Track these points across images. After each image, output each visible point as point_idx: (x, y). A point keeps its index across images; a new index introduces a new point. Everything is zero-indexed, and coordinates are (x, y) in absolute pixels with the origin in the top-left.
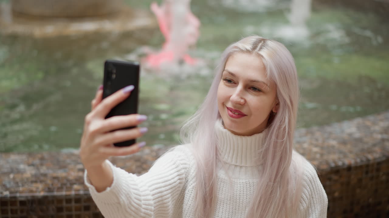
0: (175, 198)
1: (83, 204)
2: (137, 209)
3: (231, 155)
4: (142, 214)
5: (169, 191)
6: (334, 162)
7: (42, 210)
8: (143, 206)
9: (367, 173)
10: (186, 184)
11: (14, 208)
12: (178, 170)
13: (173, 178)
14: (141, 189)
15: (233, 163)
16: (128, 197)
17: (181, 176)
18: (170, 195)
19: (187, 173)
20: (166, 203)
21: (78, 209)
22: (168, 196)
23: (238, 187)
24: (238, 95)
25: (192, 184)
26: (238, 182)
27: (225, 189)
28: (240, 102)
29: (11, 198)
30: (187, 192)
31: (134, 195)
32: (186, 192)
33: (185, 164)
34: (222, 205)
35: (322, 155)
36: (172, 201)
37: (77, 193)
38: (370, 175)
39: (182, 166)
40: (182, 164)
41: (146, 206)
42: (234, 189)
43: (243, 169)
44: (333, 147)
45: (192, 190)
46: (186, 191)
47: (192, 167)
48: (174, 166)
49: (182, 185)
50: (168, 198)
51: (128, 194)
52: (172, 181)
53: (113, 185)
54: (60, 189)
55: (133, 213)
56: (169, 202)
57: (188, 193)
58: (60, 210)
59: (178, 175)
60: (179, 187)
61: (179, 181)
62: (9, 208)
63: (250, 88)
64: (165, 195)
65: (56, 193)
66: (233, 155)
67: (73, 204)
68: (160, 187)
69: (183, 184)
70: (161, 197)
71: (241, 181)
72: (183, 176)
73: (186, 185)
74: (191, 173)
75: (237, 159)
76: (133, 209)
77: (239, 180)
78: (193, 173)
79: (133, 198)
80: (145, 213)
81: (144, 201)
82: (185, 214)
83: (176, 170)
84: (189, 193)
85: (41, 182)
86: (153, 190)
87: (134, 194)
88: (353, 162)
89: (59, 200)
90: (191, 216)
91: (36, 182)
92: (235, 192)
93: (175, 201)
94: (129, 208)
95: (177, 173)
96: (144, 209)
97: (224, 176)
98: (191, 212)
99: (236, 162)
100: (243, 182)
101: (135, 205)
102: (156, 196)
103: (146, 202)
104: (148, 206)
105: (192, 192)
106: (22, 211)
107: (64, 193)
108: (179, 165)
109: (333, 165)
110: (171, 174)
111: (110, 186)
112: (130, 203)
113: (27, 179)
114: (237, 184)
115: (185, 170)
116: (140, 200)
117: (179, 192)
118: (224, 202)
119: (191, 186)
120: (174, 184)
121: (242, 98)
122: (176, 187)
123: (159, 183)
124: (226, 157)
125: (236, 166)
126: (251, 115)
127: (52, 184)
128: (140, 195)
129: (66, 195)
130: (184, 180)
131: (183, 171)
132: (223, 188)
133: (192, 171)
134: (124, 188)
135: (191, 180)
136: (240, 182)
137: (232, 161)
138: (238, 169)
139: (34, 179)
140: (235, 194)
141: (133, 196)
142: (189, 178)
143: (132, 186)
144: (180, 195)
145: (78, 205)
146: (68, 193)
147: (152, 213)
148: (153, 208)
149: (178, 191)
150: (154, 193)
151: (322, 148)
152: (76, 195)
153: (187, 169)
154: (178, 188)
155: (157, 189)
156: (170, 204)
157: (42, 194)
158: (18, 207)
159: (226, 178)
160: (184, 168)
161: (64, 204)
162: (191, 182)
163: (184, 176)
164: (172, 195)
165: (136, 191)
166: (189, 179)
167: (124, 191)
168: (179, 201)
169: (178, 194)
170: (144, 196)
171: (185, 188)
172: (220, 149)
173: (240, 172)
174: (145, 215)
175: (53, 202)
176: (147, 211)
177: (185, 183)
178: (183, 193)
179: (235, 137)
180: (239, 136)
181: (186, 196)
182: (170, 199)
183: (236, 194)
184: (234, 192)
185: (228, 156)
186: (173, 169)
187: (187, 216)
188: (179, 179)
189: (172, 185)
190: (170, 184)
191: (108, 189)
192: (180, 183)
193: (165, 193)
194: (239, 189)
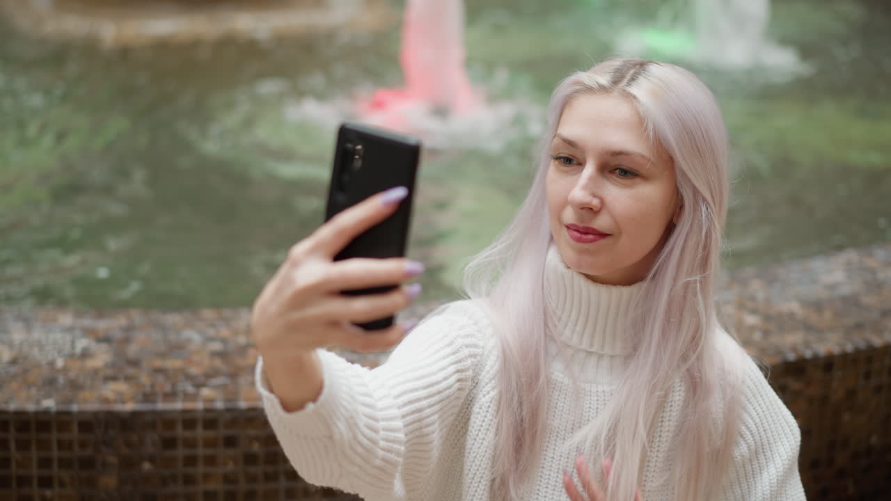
0: (446, 423)
1: (222, 432)
2: (368, 450)
3: (579, 328)
4: (378, 462)
5: (437, 408)
6: (794, 349)
7: (129, 444)
8: (382, 443)
9: (868, 376)
10: (474, 391)
11: (65, 436)
12: (456, 359)
13: (446, 379)
14: (380, 404)
15: (584, 346)
16: (352, 424)
17: (464, 374)
18: (436, 416)
19: (478, 368)
20: (427, 435)
21: (209, 444)
22: (432, 418)
23: (592, 402)
24: (585, 188)
25: (488, 393)
26: (594, 390)
27: (561, 405)
28: (589, 204)
29: (59, 413)
30: (476, 409)
31: (363, 418)
32: (474, 409)
33: (475, 346)
34: (554, 442)
35: (766, 333)
36: (441, 430)
37: (209, 406)
38: (874, 381)
39: (466, 351)
40: (467, 346)
41: (388, 444)
42: (583, 406)
43: (605, 362)
44: (791, 315)
45: (489, 407)
46: (475, 406)
47: (490, 352)
48: (448, 350)
49: (464, 394)
50: (433, 423)
51: (352, 417)
52: (444, 385)
53: (322, 398)
54: (171, 396)
55: (358, 460)
56: (433, 433)
57: (479, 413)
58: (170, 443)
59: (458, 371)
60: (457, 398)
61: (457, 385)
62: (54, 436)
63: (612, 171)
64: (428, 417)
65: (161, 406)
66: (585, 328)
67: (200, 432)
68: (418, 400)
69: (467, 391)
70: (419, 421)
71: (600, 388)
72: (468, 373)
73: (472, 395)
74: (487, 368)
75: (592, 336)
76: (360, 450)
77: (595, 385)
78: (492, 367)
79: (361, 425)
80: (383, 459)
81: (385, 433)
82: (471, 459)
83: (453, 358)
84: (481, 412)
85: (128, 379)
86: (405, 405)
87: (365, 415)
88: (836, 350)
89: (167, 421)
90: (484, 464)
91: (114, 378)
92: (586, 412)
93: (445, 430)
94: (351, 448)
95: (455, 366)
96: (383, 449)
97: (562, 376)
98: (484, 456)
99: (591, 345)
100: (604, 392)
101: (365, 441)
102: (409, 419)
103: (389, 433)
104: (391, 444)
105: (487, 411)
106: (83, 445)
107: (179, 405)
108: (461, 347)
109: (791, 357)
110: (443, 369)
111: (314, 400)
112: (355, 438)
113: (96, 372)
114: (591, 395)
115: (473, 359)
116: (376, 431)
117: (457, 410)
118: (557, 436)
119: (487, 397)
120: (447, 392)
121: (595, 196)
122: (452, 398)
123: (416, 390)
124: (567, 332)
125: (590, 353)
126: (620, 233)
127: (153, 386)
128: (376, 420)
129: (184, 411)
130: (470, 383)
131: (469, 362)
132: (557, 403)
133: (490, 363)
134: (345, 403)
135: (487, 384)
136: (597, 392)
137: (581, 343)
138: (593, 360)
139: (109, 372)
140: (585, 417)
141: (362, 421)
142: (481, 378)
143: (362, 399)
144: (458, 416)
145: (211, 434)
146: (189, 405)
147: (401, 460)
148: (403, 448)
149: (454, 407)
150: (405, 413)
151: (767, 318)
152: (207, 411)
153: (478, 358)
154: (455, 399)
155: (411, 402)
156: (436, 436)
157: (130, 407)
158: (74, 434)
159: (565, 381)
160: (471, 356)
161: (180, 432)
162: (487, 388)
163: (470, 373)
164: (440, 417)
165: (368, 411)
166: (482, 380)
167: (343, 411)
168: (454, 431)
169: (454, 415)
170: (384, 420)
171: (471, 401)
172: (555, 313)
173: (597, 366)
174: (383, 464)
175: (152, 426)
176: (388, 455)
177: (472, 390)
178: (464, 411)
179: (593, 288)
180: (605, 285)
181: (472, 419)
182: (436, 425)
183: (587, 418)
184: (584, 413)
185: (573, 331)
186: (448, 356)
187: (474, 464)
188: (459, 380)
189: (443, 394)
190: (440, 392)
191: (311, 407)
192: (459, 389)
193: (428, 411)
194: (596, 406)
